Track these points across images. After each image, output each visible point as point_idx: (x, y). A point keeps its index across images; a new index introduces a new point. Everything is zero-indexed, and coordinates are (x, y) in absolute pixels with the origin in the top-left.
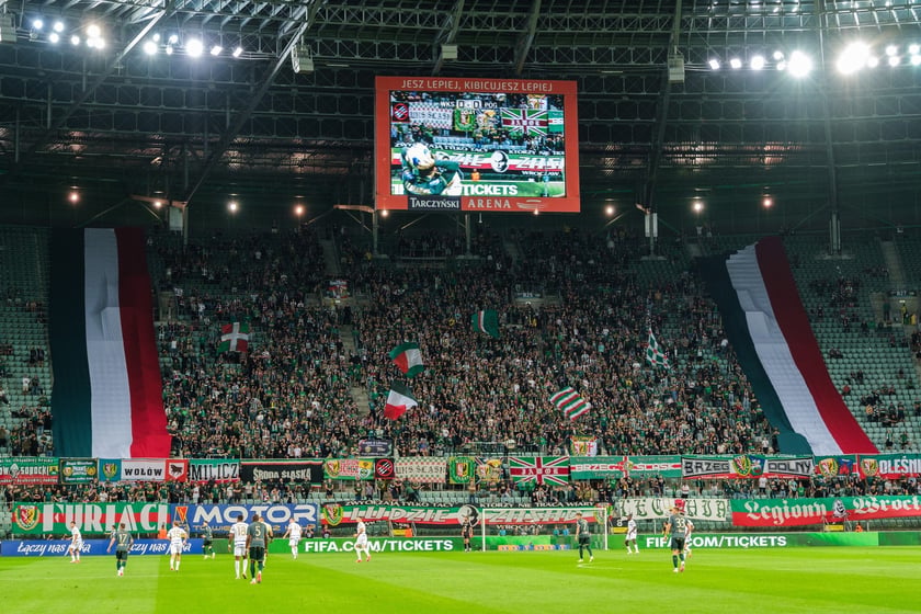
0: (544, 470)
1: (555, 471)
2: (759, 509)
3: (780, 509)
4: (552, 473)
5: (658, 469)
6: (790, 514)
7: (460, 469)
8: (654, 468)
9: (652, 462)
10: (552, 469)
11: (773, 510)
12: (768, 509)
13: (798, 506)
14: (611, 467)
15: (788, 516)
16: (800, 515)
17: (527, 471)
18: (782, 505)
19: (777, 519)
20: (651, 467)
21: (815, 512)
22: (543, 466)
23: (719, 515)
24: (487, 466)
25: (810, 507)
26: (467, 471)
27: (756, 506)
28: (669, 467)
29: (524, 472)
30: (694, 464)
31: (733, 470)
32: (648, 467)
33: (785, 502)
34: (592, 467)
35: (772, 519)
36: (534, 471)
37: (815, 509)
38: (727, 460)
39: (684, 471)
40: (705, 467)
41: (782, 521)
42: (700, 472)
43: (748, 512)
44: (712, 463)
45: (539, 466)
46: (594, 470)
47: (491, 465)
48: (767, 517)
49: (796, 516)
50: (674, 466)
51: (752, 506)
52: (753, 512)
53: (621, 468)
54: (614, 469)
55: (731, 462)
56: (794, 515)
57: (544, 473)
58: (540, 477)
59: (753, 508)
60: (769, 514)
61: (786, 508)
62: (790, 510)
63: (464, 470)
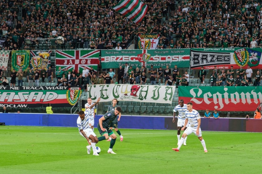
0: (81, 60)
1: (89, 62)
2: (202, 95)
3: (220, 95)
4: (86, 63)
5: (171, 60)
6: (230, 100)
7: (19, 60)
8: (167, 60)
9: (166, 54)
10: (87, 60)
11: (215, 95)
12: (210, 95)
13: (237, 93)
14: (132, 59)
15: (227, 102)
16: (238, 101)
17: (68, 61)
18: (222, 92)
19: (218, 105)
20: (164, 59)
21: (252, 99)
22: (80, 58)
23: (165, 99)
24: (39, 58)
25: (248, 94)
26: (24, 62)
27: (200, 92)
28: (180, 58)
29: (66, 62)
30: (201, 56)
31: (233, 62)
32: (162, 59)
33: (226, 89)
34: (117, 59)
35: (213, 104)
36: (73, 61)
37: (252, 96)
38: (229, 52)
39: (192, 62)
40: (209, 58)
41: (222, 106)
42: (205, 63)
43: (192, 97)
44: (216, 55)
45: (77, 58)
46: (118, 61)
47: (41, 56)
48: (208, 102)
49: (235, 103)
50: (184, 58)
51: (196, 92)
52: (197, 98)
53: (140, 59)
54: (134, 60)
55: (232, 54)
56: (233, 101)
57: (80, 63)
58: (77, 66)
59: (197, 93)
60: (211, 99)
61: (226, 95)
62: (229, 96)
63: (22, 60)
